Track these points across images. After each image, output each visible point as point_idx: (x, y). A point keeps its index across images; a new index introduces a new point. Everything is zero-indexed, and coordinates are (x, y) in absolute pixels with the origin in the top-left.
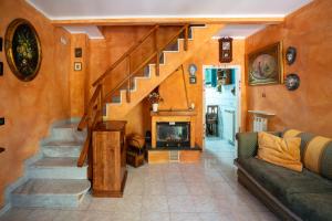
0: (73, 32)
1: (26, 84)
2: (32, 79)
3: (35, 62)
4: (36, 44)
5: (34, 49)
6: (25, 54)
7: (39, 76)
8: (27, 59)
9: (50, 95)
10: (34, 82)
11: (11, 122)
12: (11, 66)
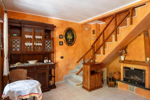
0: (92, 24)
1: (70, 47)
2: (72, 45)
3: (73, 40)
4: (73, 34)
5: (73, 35)
6: (69, 38)
7: (75, 44)
8: (70, 39)
9: (80, 50)
10: (73, 46)
11: (65, 58)
12: (65, 42)
